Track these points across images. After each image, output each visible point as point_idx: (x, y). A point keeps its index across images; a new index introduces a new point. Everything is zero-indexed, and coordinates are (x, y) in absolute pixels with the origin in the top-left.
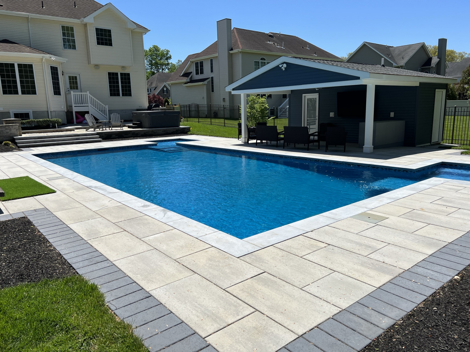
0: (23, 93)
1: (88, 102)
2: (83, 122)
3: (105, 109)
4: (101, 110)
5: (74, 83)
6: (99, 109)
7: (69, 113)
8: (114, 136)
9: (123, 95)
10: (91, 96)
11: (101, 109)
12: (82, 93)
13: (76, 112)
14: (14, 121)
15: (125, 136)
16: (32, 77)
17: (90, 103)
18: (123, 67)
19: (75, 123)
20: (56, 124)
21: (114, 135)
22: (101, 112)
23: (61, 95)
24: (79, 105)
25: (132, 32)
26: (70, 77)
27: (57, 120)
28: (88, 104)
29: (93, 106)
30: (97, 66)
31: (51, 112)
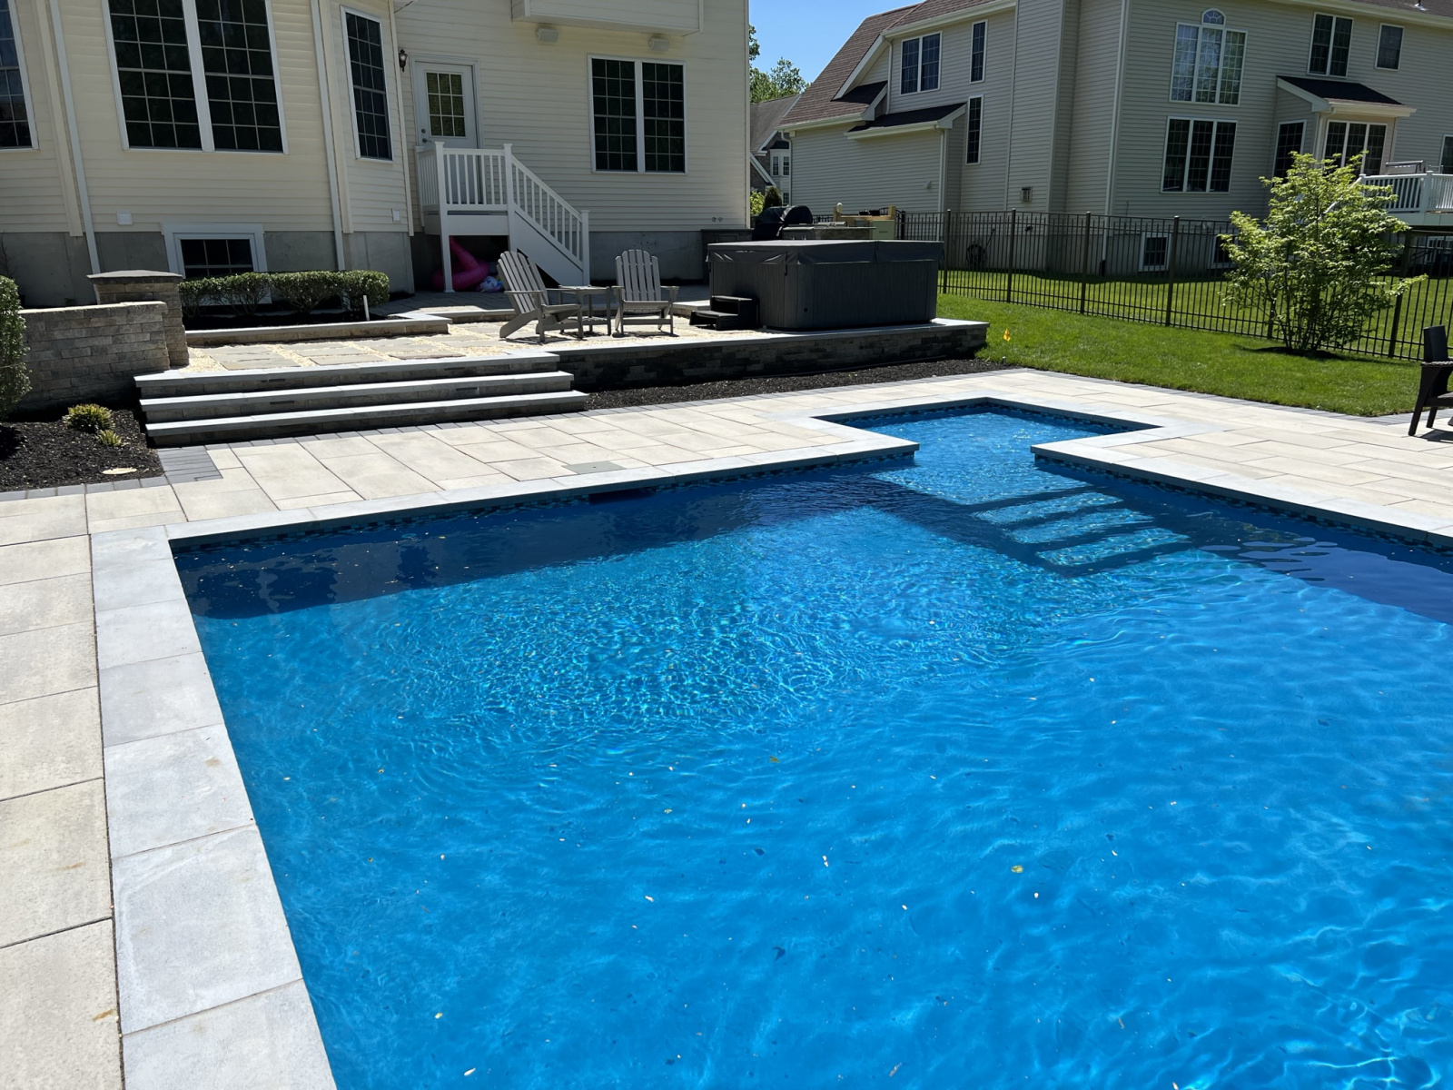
0: (223, 141)
1: (505, 193)
2: (482, 285)
3: (575, 226)
4: (560, 233)
5: (447, 107)
6: (553, 226)
7: (424, 243)
8: (637, 371)
9: (649, 167)
10: (519, 166)
11: (560, 226)
12: (482, 152)
13: (455, 240)
16: (264, 64)
17: (515, 200)
18: (657, 37)
19: (449, 288)
20: (365, 297)
21: (640, 369)
22: (560, 240)
23: (391, 159)
24: (468, 207)
26: (431, 77)
27: (369, 277)
28: (505, 202)
29: (525, 214)
30: (547, 29)
31: (346, 235)
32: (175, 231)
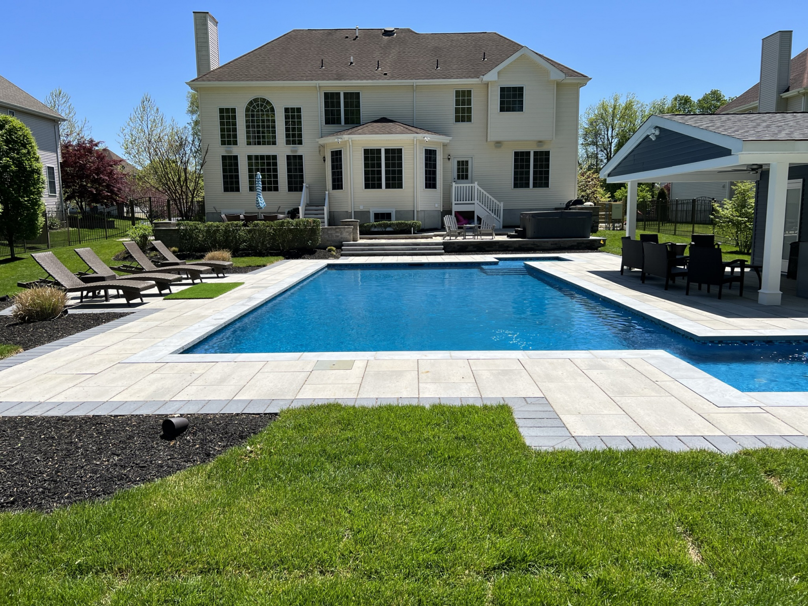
0: (388, 186)
3: (498, 207)
4: (493, 210)
5: (463, 171)
6: (490, 208)
8: (470, 248)
9: (535, 186)
10: (480, 189)
11: (493, 207)
12: (471, 185)
14: (351, 223)
15: (487, 249)
16: (400, 165)
17: (477, 199)
18: (540, 142)
20: (412, 228)
23: (436, 188)
25: (559, 85)
26: (458, 162)
27: (417, 223)
28: (474, 200)
29: (481, 204)
30: (498, 144)
31: (417, 211)
32: (373, 210)
